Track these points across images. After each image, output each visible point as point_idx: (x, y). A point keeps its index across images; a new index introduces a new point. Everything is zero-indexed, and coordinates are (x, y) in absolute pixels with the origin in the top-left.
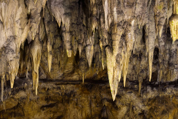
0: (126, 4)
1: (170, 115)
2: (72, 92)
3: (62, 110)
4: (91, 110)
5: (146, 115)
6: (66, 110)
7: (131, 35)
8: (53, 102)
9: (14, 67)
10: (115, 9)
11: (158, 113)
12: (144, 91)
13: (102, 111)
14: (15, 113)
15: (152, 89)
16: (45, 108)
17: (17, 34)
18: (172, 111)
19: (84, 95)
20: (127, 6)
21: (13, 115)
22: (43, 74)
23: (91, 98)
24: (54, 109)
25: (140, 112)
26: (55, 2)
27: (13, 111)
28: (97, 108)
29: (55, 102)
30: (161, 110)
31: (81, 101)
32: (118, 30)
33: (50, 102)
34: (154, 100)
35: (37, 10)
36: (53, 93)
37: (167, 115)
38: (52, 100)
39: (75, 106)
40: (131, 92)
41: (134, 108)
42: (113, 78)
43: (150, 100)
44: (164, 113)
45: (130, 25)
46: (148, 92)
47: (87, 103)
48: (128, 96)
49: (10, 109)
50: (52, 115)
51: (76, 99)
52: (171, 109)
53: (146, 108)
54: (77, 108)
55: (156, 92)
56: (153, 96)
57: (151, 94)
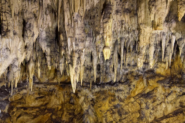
0: (80, 40)
1: (107, 101)
2: (53, 89)
3: (48, 99)
4: (64, 99)
5: (94, 101)
6: (50, 100)
7: (83, 57)
8: (42, 95)
9: (17, 76)
10: (74, 43)
11: (100, 100)
12: (93, 88)
13: (70, 99)
14: (20, 102)
15: (97, 87)
16: (38, 99)
17: (19, 57)
18: (108, 98)
19: (60, 91)
20: (81, 41)
21: (19, 103)
22: (36, 79)
23: (64, 92)
24: (43, 99)
25: (91, 99)
26: (41, 39)
27: (19, 101)
28: (67, 98)
29: (44, 95)
30: (102, 98)
31: (59, 94)
32: (76, 55)
33: (41, 95)
34: (98, 92)
35: (30, 43)
36: (43, 90)
37: (105, 101)
38: (42, 94)
39: (55, 97)
40: (86, 89)
41: (88, 97)
42: (74, 81)
43: (96, 92)
44: (104, 99)
45: (82, 52)
46: (95, 88)
47: (62, 95)
48: (84, 91)
49: (17, 100)
50: (42, 103)
51: (56, 93)
52: (107, 97)
53: (95, 97)
54: (57, 98)
55: (99, 88)
56: (98, 90)
57: (97, 89)
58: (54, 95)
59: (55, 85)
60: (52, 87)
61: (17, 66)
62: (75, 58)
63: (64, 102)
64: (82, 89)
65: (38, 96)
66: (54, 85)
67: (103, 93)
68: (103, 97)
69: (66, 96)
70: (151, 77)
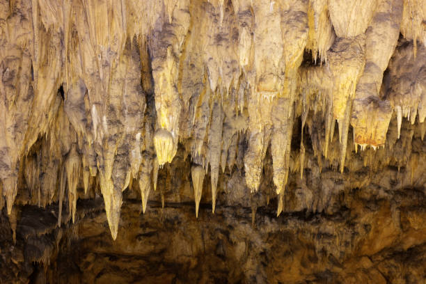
58: (179, 232)
59: (175, 208)
60: (170, 212)
61: (7, 166)
62: (109, 154)
63: (203, 251)
64: (237, 222)
65: (140, 231)
66: (172, 207)
67: (286, 237)
68: (285, 247)
69: (207, 237)
70: (414, 206)
